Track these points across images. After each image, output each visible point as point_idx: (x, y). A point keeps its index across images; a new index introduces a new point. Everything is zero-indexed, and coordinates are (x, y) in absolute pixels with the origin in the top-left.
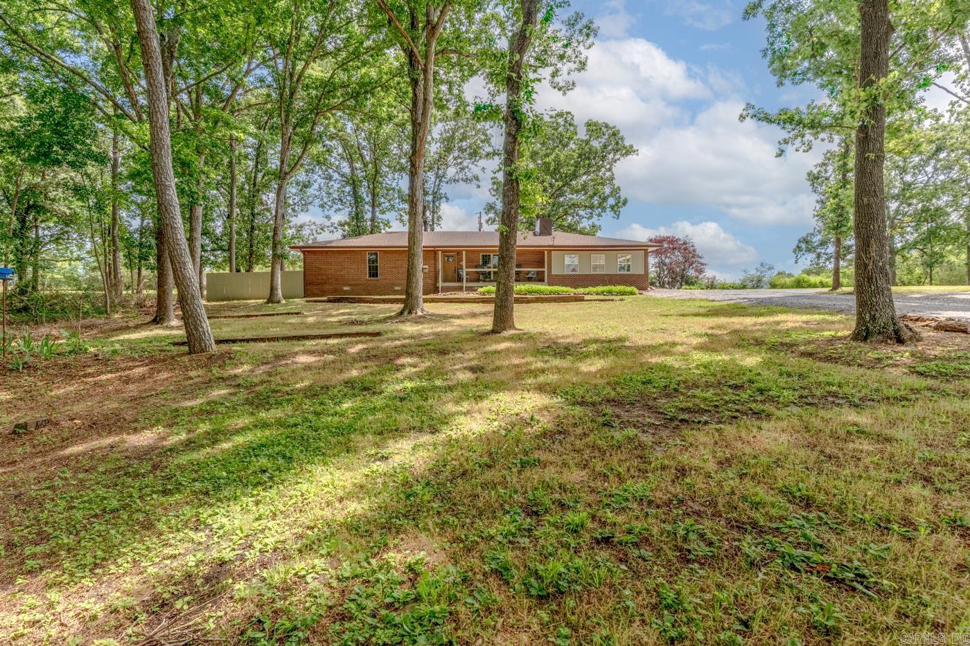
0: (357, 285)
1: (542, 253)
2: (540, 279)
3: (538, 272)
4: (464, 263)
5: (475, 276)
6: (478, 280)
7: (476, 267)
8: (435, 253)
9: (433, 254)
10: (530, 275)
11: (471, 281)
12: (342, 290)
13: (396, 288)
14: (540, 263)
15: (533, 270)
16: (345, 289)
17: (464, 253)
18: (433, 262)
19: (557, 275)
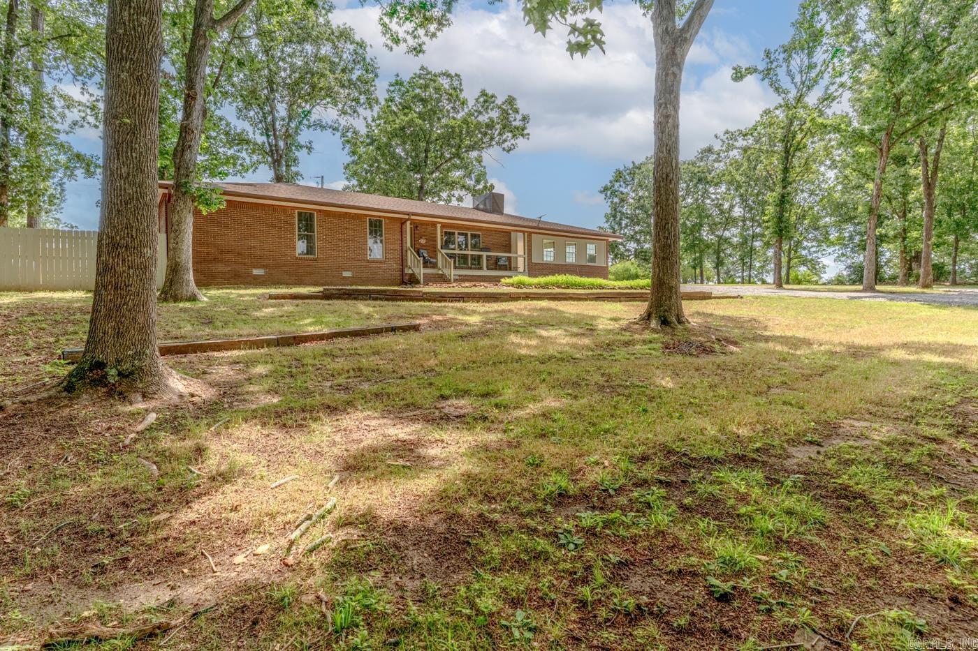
0: (277, 266)
1: (508, 233)
2: (509, 266)
4: (439, 242)
8: (403, 222)
10: (501, 262)
12: (250, 274)
13: (345, 274)
14: (507, 247)
16: (256, 272)
17: (439, 226)
18: (398, 236)
19: (536, 264)
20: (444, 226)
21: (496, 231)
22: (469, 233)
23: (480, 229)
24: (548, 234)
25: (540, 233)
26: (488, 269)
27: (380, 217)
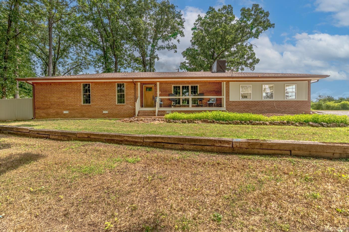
0: (74, 109)
1: (220, 83)
2: (219, 104)
3: (217, 99)
4: (158, 93)
5: (167, 102)
6: (170, 106)
7: (169, 95)
8: (135, 84)
9: (133, 85)
10: (211, 102)
11: (165, 106)
12: (62, 113)
13: (104, 112)
14: (219, 92)
15: (214, 97)
16: (65, 112)
17: (158, 83)
18: (133, 91)
19: (233, 102)
20: (161, 83)
21: (210, 83)
22: (190, 86)
23: (197, 82)
24: (245, 81)
25: (237, 81)
26: (193, 106)
27: (122, 82)
